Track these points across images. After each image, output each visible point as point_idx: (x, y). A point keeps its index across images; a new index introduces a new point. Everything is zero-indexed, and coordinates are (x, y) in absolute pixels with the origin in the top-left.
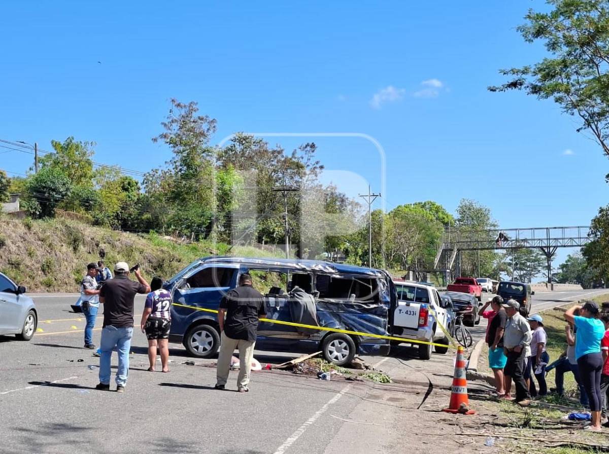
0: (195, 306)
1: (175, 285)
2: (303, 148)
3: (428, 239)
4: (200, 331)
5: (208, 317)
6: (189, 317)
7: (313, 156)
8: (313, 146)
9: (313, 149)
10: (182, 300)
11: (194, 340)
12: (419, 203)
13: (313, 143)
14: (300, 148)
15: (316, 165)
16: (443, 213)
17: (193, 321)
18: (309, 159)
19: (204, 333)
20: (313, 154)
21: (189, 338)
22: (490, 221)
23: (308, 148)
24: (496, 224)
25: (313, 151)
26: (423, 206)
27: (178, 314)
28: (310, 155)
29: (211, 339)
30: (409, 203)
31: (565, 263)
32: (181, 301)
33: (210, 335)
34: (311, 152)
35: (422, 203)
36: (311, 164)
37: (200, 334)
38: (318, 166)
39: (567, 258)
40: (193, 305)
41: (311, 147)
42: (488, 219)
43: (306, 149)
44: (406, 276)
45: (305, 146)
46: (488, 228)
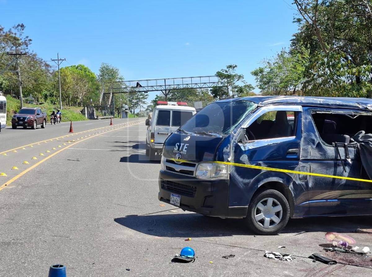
0: (260, 165)
1: (234, 138)
2: (16, 27)
3: (94, 87)
4: (266, 199)
5: (275, 179)
6: (254, 181)
7: (23, 33)
8: (22, 26)
9: (22, 28)
10: (244, 158)
11: (258, 212)
12: (74, 66)
13: (22, 24)
14: (14, 28)
15: (26, 39)
16: (89, 72)
17: (259, 186)
18: (21, 35)
19: (270, 200)
20: (23, 31)
21: (253, 209)
22: (119, 77)
23: (20, 28)
24: (122, 78)
25: (23, 30)
26: (77, 68)
27: (242, 177)
28: (21, 32)
29: (279, 208)
30: (68, 66)
31: (155, 100)
32: (243, 160)
33: (278, 203)
34: (21, 30)
35: (75, 66)
36: (23, 38)
37: (265, 203)
38: (27, 39)
39: (156, 97)
40: (257, 165)
41: (21, 27)
42: (118, 75)
43: (18, 28)
44: (83, 110)
45: (17, 26)
46: (118, 80)
